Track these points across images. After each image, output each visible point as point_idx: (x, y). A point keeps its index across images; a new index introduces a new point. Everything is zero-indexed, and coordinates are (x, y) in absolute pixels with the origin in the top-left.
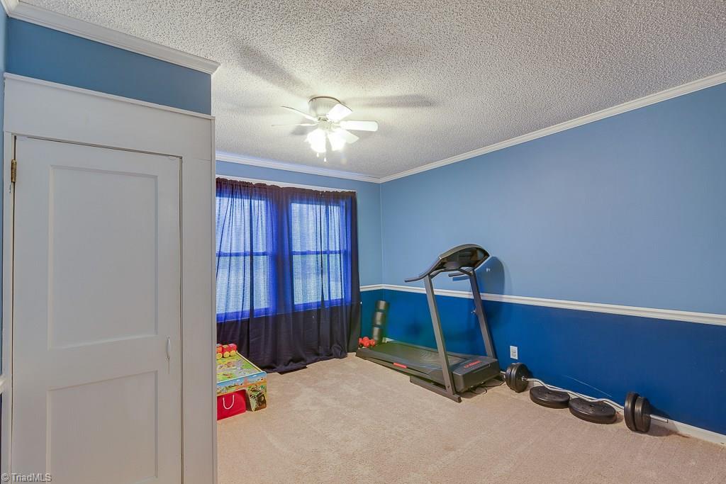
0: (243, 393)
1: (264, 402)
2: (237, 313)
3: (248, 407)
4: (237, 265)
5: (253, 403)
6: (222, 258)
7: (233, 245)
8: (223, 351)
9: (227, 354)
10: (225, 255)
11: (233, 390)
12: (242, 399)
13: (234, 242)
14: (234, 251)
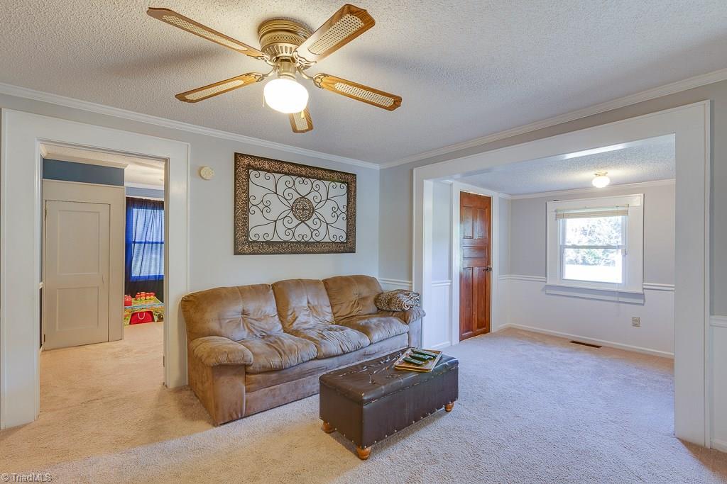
0: (151, 313)
1: (163, 318)
2: (156, 276)
3: (153, 320)
4: (156, 248)
5: (156, 318)
6: (147, 245)
7: (154, 237)
8: (146, 296)
9: (148, 298)
10: (149, 243)
11: (144, 310)
12: (149, 315)
13: (155, 235)
14: (154, 241)
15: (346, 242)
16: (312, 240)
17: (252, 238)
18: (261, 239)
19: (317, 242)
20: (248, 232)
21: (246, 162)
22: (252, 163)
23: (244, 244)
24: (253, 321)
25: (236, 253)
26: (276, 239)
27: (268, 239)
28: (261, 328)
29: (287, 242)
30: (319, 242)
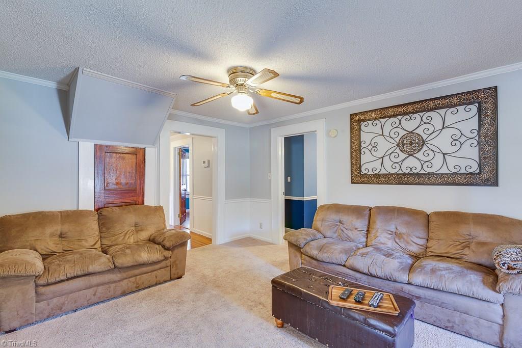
15: (479, 174)
16: (422, 172)
17: (364, 171)
18: (371, 172)
19: (430, 174)
20: (360, 167)
21: (357, 118)
22: (362, 117)
23: (358, 177)
24: (344, 229)
25: (352, 182)
26: (383, 172)
27: (376, 172)
28: (347, 235)
29: (394, 174)
30: (432, 174)
